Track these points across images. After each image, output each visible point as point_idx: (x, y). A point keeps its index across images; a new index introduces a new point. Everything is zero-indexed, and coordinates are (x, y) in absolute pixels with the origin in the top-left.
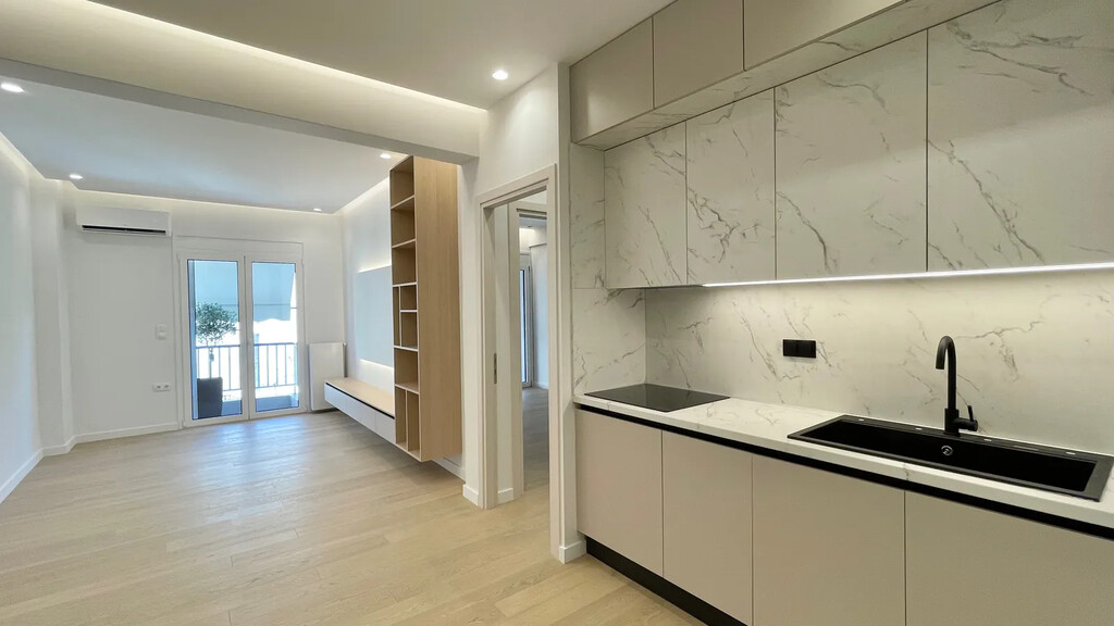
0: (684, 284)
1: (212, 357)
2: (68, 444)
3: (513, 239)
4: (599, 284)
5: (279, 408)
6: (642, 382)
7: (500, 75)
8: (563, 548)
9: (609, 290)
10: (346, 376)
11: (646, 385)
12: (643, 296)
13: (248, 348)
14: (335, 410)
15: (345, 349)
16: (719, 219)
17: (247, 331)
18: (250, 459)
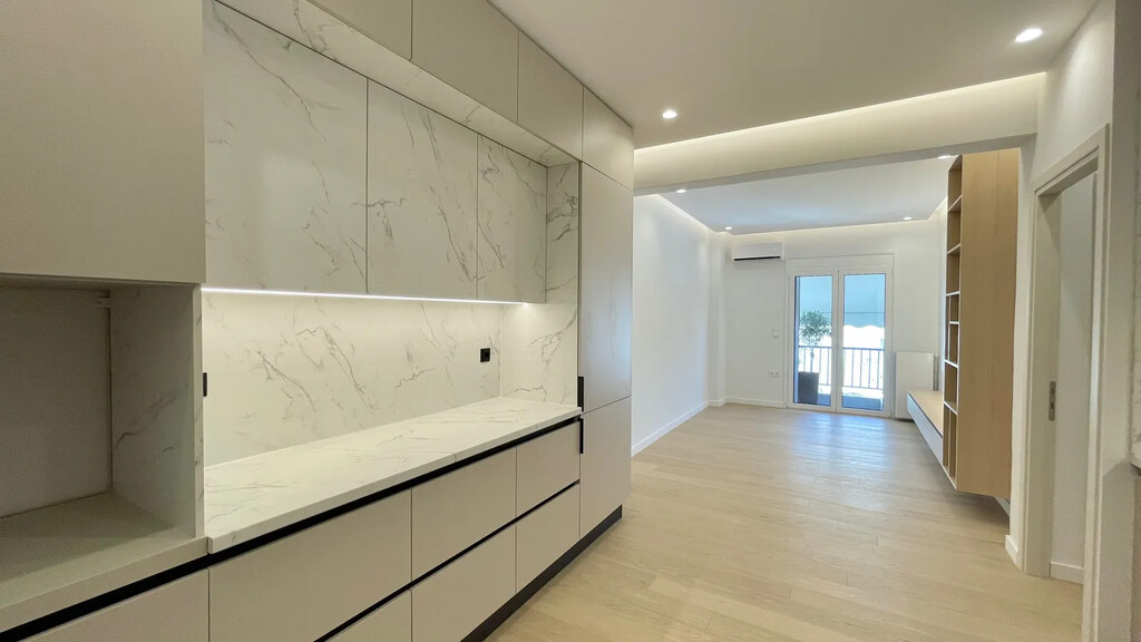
1: (812, 355)
2: (721, 401)
7: (1029, 35)
10: (935, 389)
13: (838, 348)
14: (912, 421)
15: (937, 360)
17: (837, 336)
18: (834, 444)
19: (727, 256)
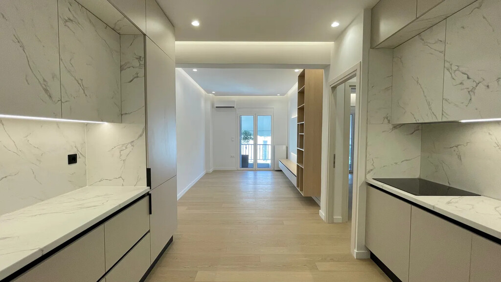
0: (440, 120)
1: (246, 148)
2: (211, 170)
3: (347, 99)
4: (386, 121)
5: (264, 167)
6: (417, 176)
7: (335, 24)
8: (356, 251)
9: (393, 124)
10: (287, 158)
11: (420, 179)
12: (420, 128)
13: (255, 145)
14: (281, 171)
15: (287, 148)
16: (468, 78)
17: (255, 140)
18: (255, 183)
19: (213, 105)
